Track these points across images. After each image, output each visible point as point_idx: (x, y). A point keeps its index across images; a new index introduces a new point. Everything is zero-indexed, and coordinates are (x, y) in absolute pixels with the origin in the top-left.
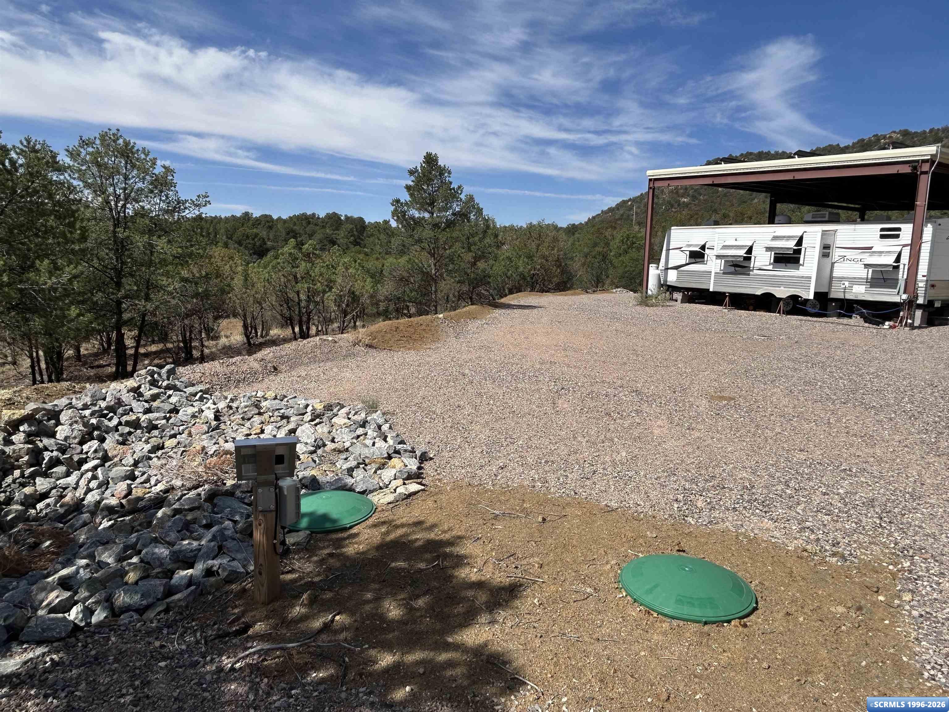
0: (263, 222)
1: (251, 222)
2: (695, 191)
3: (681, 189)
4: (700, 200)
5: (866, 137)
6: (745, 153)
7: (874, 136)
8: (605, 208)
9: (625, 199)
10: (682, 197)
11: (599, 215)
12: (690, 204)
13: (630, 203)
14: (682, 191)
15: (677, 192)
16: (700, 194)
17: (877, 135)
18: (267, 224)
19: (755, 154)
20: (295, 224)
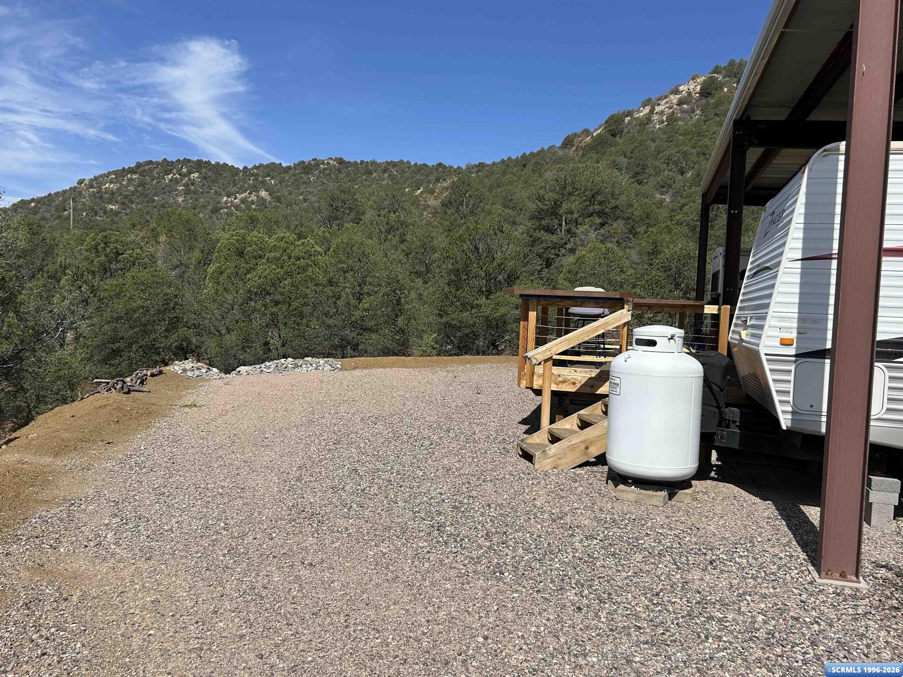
2: (126, 197)
3: (106, 193)
4: (132, 208)
5: (306, 160)
6: (182, 159)
7: (313, 160)
10: (109, 203)
12: (119, 213)
14: (107, 196)
15: (101, 197)
16: (132, 202)
17: (316, 159)
19: (193, 162)
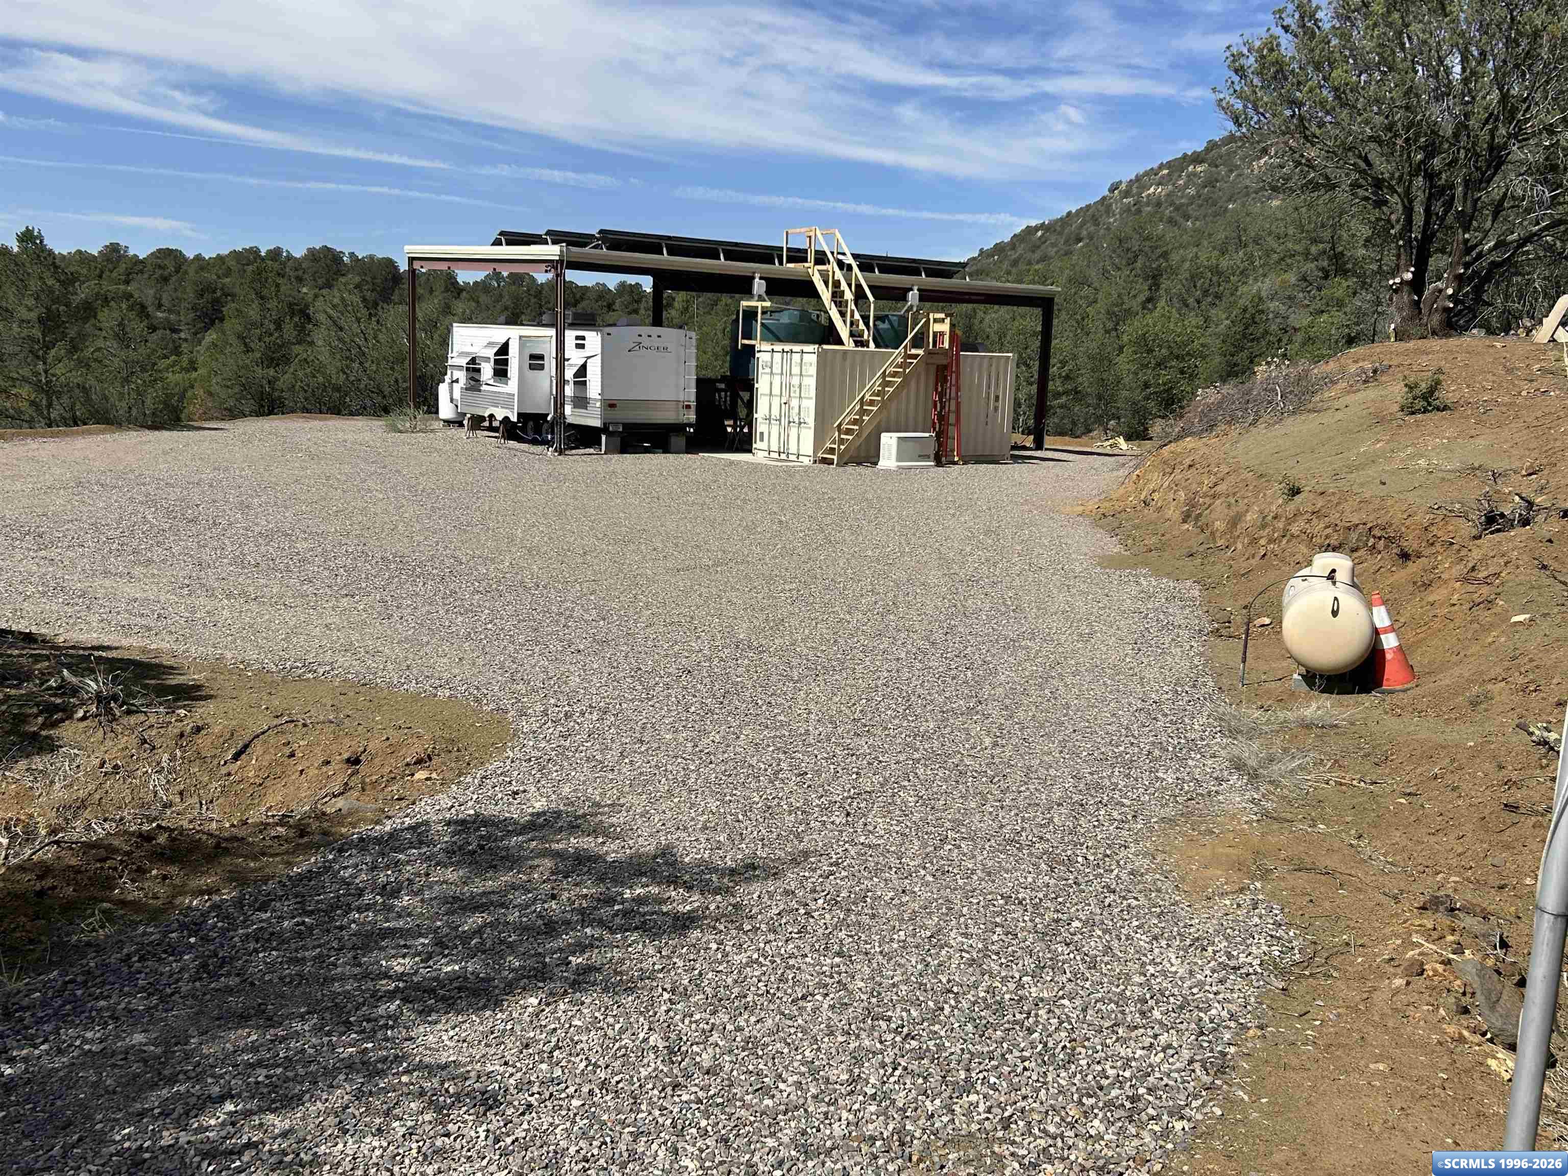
0: (149, 267)
1: (122, 267)
2: (1177, 209)
3: (1148, 204)
8: (989, 245)
9: (1033, 223)
11: (974, 259)
13: (1040, 233)
14: (1148, 209)
16: (1188, 217)
18: (159, 272)
20: (228, 272)
